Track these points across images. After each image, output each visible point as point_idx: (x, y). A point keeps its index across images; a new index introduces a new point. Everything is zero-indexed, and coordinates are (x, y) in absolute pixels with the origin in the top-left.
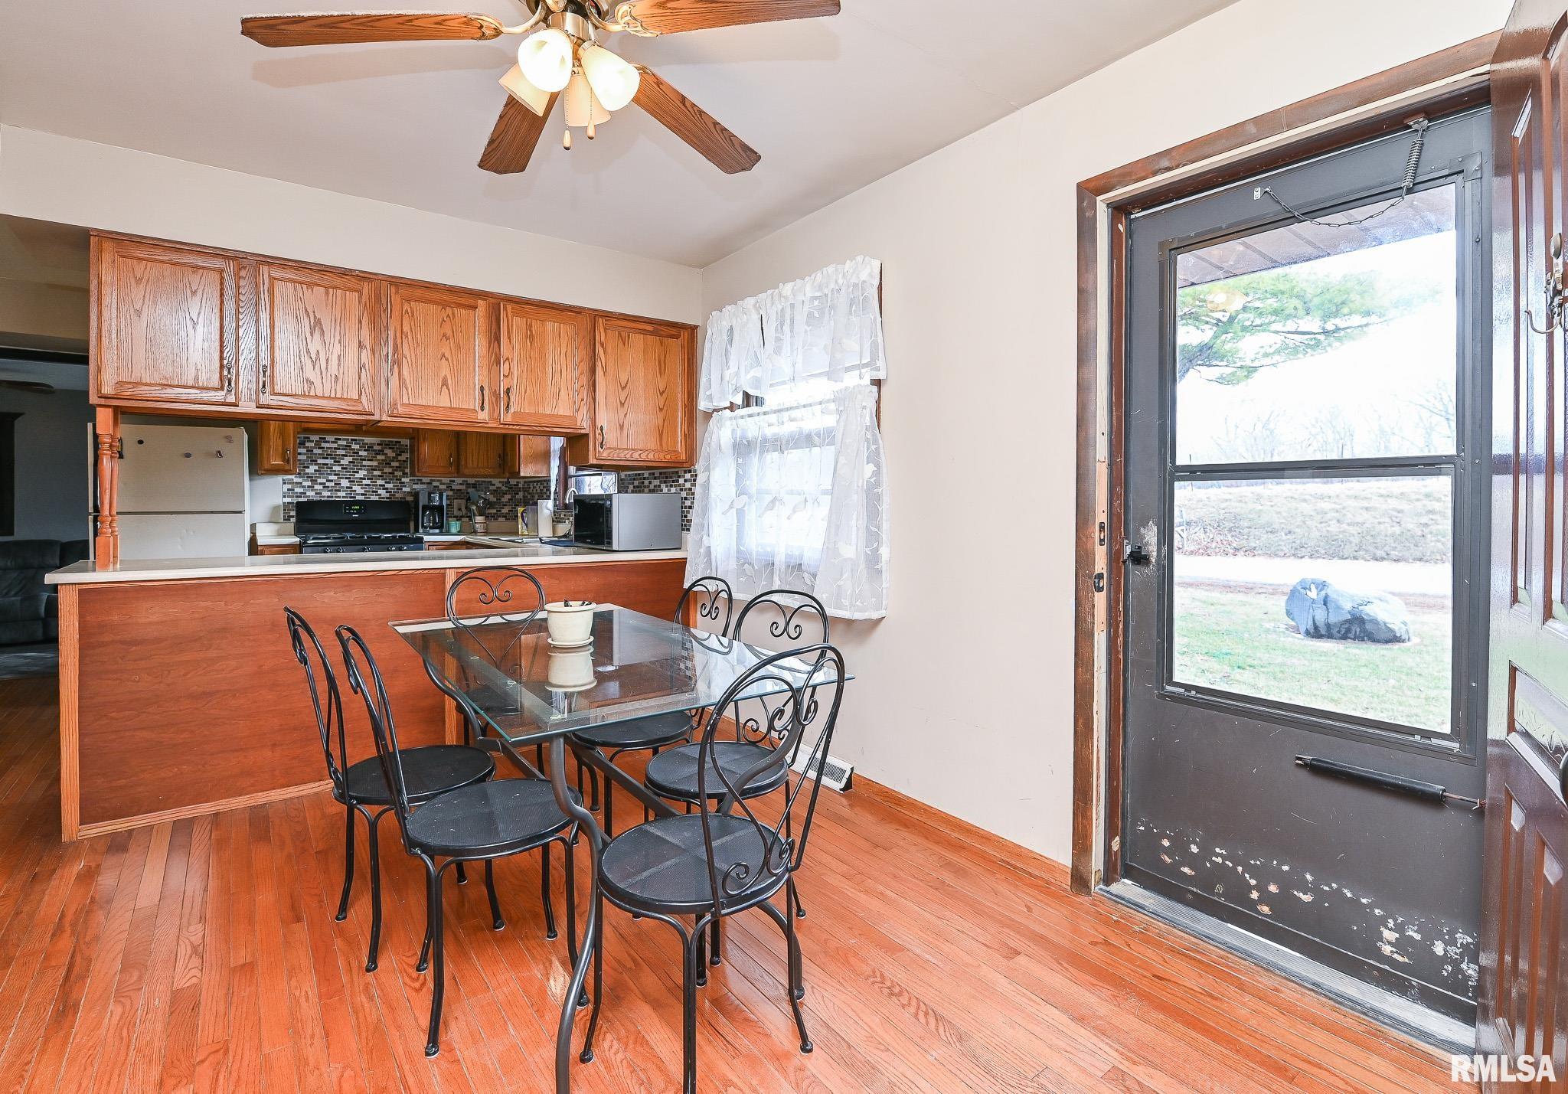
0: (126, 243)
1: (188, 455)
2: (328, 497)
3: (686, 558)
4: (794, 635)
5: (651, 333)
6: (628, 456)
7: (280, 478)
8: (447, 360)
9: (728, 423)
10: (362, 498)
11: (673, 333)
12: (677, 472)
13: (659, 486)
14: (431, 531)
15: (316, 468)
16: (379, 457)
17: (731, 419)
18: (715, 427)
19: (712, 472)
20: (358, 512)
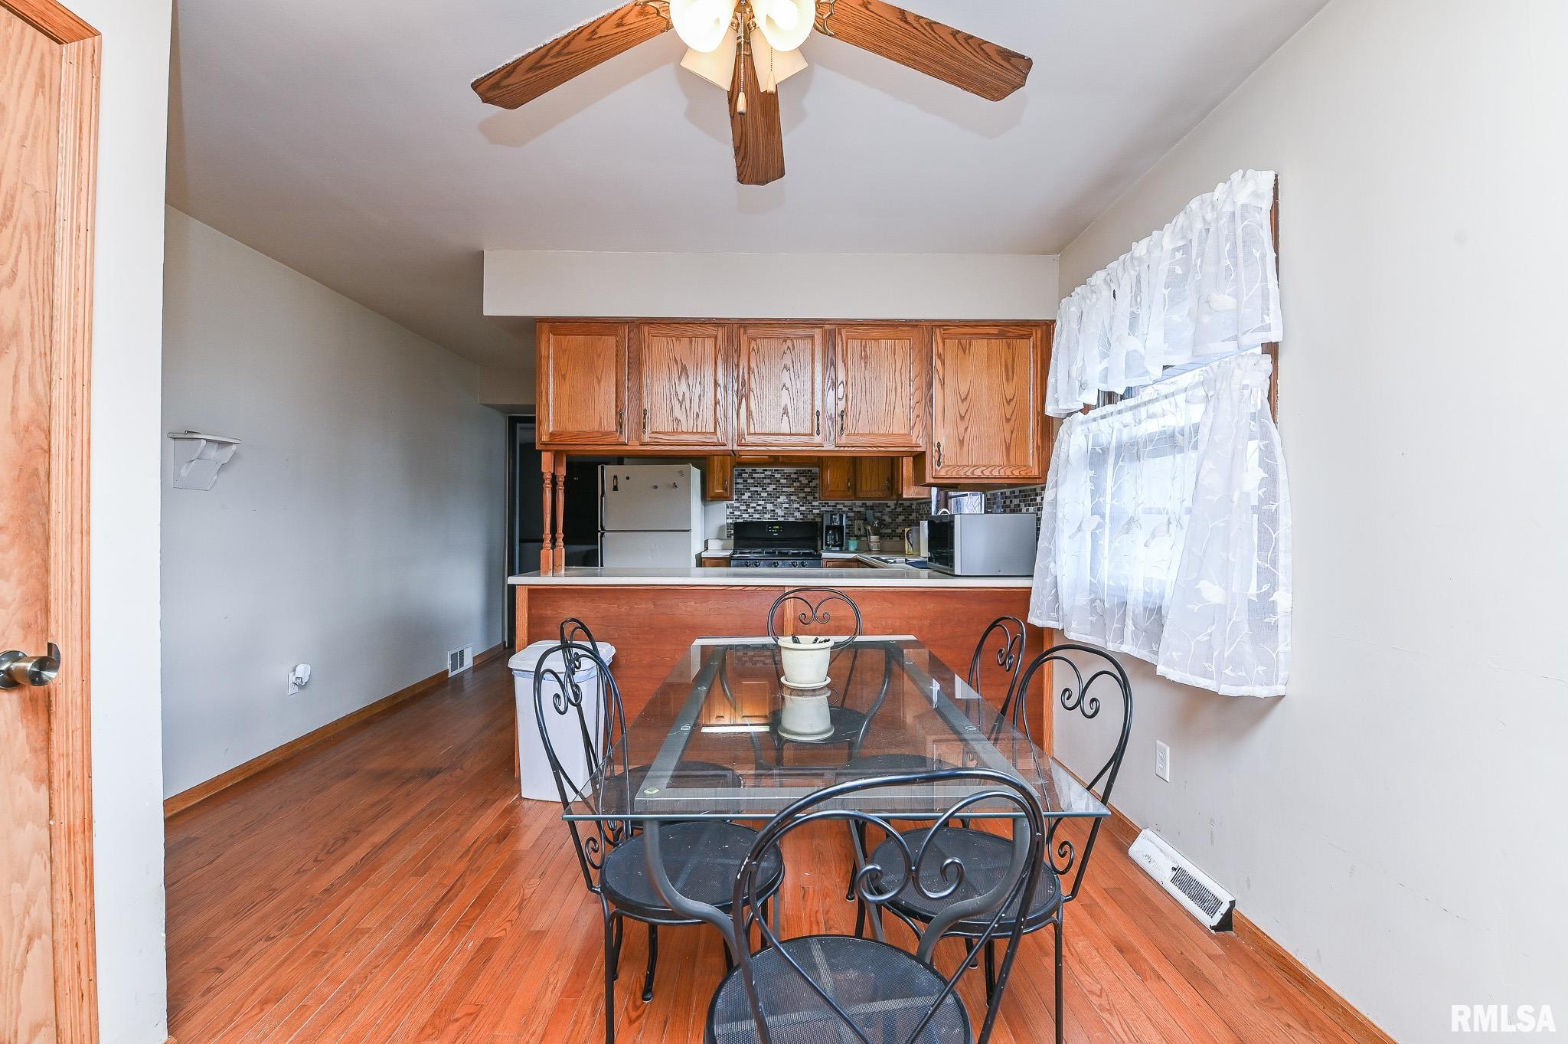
0: (561, 325)
1: (656, 487)
2: (758, 518)
3: (1031, 588)
4: (1089, 712)
5: (996, 337)
6: (969, 473)
7: (724, 504)
8: (787, 389)
9: (1079, 429)
10: (782, 519)
11: (1022, 333)
12: (1035, 490)
13: (1019, 505)
14: (834, 549)
15: (749, 494)
16: (795, 484)
17: (1082, 423)
18: (1066, 435)
19: (1059, 490)
20: (778, 531)
